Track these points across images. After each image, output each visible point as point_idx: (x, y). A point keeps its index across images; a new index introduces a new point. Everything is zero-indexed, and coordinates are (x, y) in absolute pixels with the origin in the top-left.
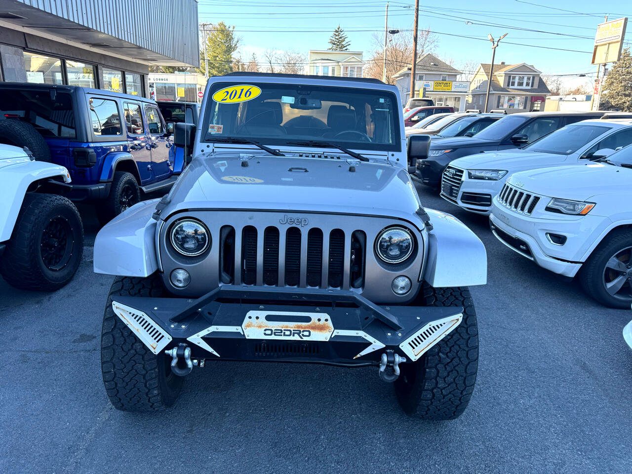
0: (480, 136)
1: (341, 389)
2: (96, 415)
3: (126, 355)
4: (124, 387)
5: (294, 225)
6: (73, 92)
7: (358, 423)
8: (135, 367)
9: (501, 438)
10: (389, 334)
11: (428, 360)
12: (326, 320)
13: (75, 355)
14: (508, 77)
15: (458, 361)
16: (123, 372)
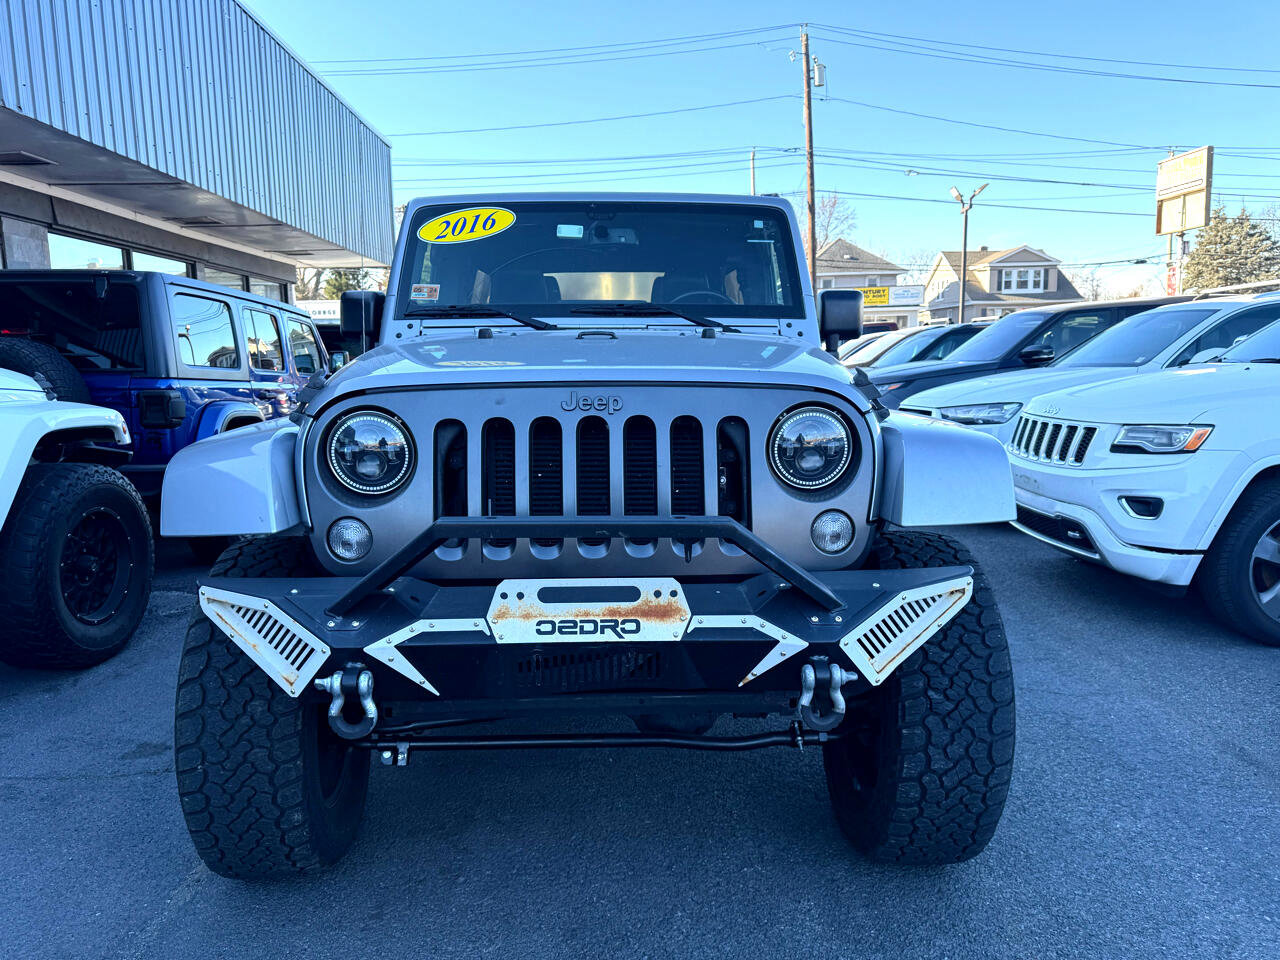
0: (956, 357)
1: (715, 821)
2: (163, 895)
3: (232, 727)
4: (226, 807)
5: (593, 413)
6: (142, 281)
7: (758, 883)
8: (251, 757)
9: (1084, 896)
10: (815, 619)
11: (904, 706)
12: (674, 594)
13: (124, 782)
14: (996, 272)
15: (972, 707)
16: (224, 769)
